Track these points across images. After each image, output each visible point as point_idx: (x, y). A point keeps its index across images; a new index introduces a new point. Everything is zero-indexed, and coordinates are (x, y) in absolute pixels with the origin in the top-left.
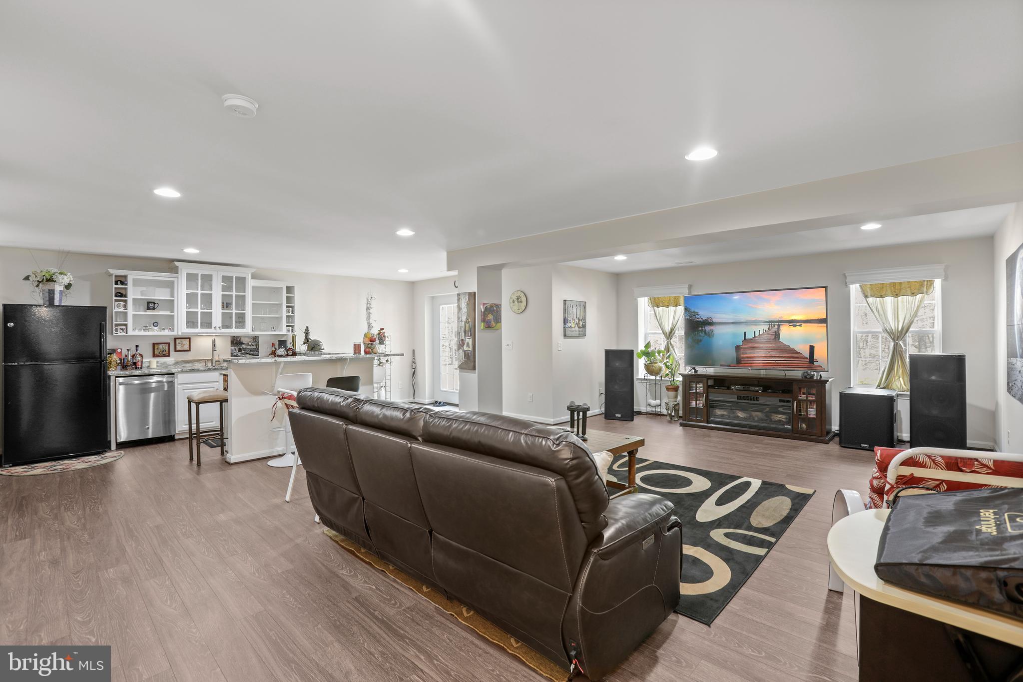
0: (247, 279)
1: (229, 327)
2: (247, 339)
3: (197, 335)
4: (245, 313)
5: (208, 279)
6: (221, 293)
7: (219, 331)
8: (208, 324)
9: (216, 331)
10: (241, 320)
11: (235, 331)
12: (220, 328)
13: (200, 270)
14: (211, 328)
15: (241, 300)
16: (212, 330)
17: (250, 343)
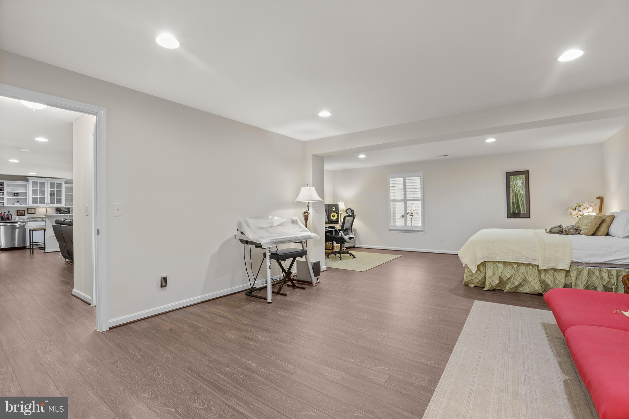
0: (62, 184)
1: (54, 203)
2: (64, 209)
3: (38, 207)
4: (61, 198)
5: (43, 184)
6: (49, 189)
7: (48, 205)
8: (43, 201)
9: (47, 205)
10: (59, 201)
11: (56, 205)
12: (49, 204)
13: (39, 180)
14: (45, 204)
15: (59, 193)
16: (45, 205)
17: (65, 211)
